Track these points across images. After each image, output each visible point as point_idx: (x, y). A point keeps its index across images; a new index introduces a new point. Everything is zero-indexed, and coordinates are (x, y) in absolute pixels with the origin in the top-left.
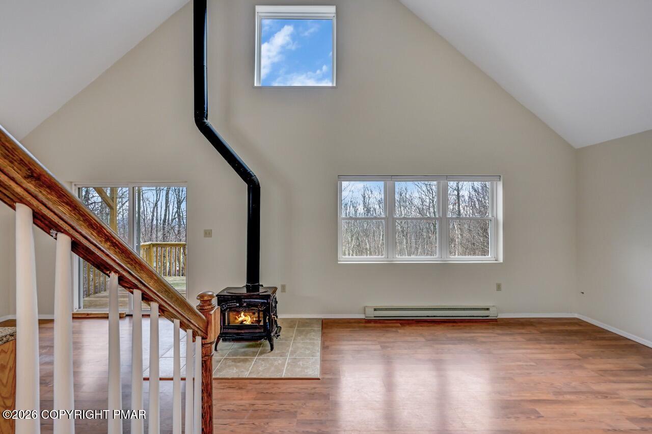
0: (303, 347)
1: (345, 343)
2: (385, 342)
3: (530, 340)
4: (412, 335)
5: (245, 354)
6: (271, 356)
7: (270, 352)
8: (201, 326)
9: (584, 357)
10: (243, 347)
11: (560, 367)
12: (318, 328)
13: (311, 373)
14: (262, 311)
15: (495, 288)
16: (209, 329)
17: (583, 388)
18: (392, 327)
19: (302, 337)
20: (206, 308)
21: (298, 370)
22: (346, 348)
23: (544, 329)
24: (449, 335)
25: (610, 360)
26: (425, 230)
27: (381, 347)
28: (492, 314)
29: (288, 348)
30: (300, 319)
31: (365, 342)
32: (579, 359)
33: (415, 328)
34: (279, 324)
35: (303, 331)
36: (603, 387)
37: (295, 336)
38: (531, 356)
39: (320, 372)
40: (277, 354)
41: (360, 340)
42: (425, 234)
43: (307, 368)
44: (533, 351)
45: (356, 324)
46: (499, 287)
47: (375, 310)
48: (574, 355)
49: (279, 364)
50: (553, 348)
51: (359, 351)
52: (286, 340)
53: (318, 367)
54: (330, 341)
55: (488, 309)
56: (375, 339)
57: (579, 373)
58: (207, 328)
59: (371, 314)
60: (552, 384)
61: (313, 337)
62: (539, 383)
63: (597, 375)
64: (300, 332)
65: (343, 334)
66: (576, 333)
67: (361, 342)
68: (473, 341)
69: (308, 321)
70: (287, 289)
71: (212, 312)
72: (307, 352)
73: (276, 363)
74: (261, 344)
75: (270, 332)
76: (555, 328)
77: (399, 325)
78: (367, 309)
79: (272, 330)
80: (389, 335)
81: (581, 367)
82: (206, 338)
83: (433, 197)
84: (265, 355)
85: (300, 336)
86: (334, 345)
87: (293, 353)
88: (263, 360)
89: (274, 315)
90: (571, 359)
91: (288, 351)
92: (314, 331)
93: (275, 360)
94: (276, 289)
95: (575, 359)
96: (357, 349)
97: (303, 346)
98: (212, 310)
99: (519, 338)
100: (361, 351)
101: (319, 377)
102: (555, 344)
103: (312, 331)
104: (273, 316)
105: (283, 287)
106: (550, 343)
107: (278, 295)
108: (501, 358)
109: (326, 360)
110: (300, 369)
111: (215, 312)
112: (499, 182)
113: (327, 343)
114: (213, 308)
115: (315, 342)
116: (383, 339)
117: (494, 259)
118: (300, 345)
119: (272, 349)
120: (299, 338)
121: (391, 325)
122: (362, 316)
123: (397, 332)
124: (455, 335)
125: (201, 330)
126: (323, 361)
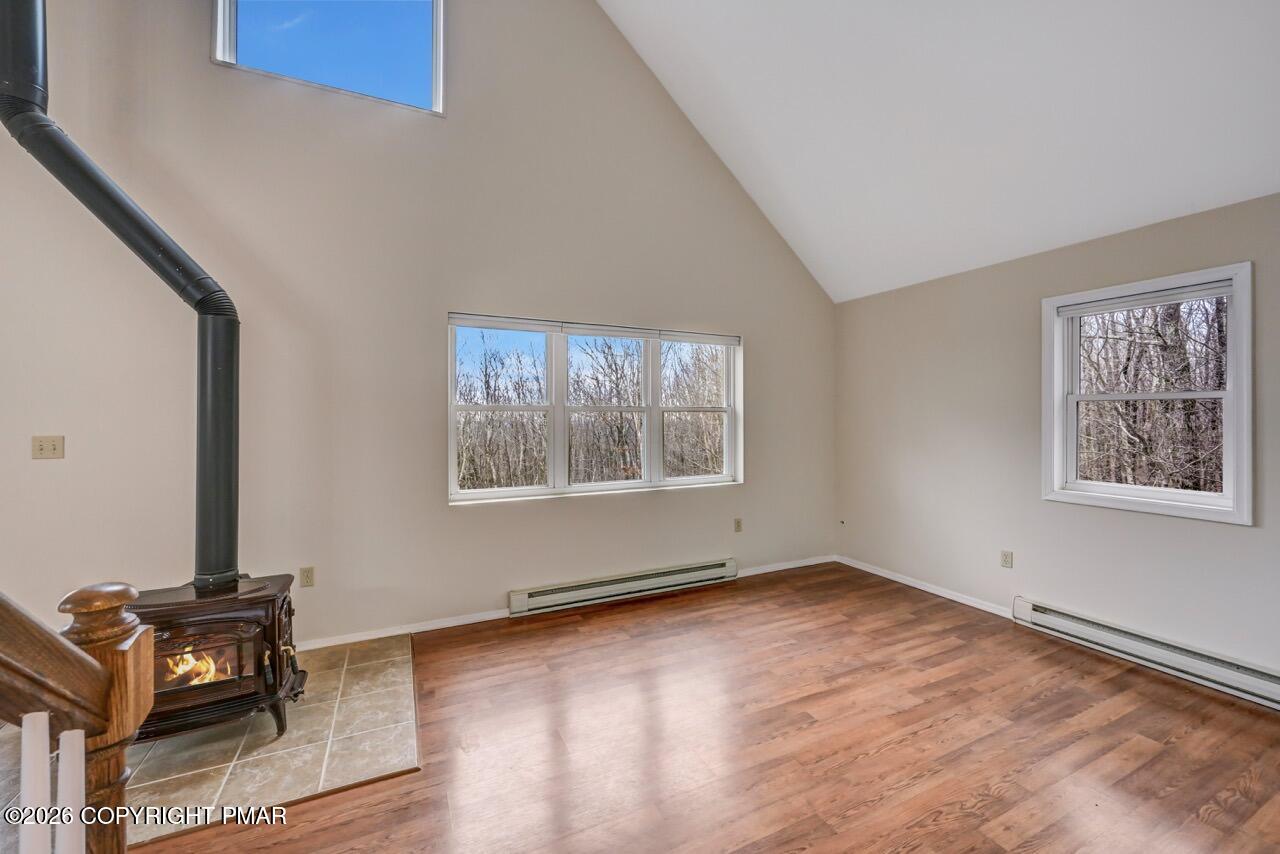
0: (369, 708)
1: (469, 676)
2: (554, 657)
3: (784, 605)
4: (605, 632)
5: (195, 763)
6: (279, 750)
7: (276, 739)
8: (87, 692)
9: (852, 617)
10: (187, 748)
11: (827, 638)
12: (404, 656)
13: (396, 761)
14: (249, 640)
15: (733, 527)
16: (115, 699)
17: (857, 663)
18: (567, 624)
19: (365, 684)
20: (101, 634)
21: (360, 763)
22: (475, 685)
23: (800, 584)
24: (668, 621)
25: (881, 615)
26: (603, 440)
27: (549, 667)
28: (727, 573)
29: (327, 719)
30: (355, 644)
31: (516, 665)
32: (847, 622)
33: (609, 617)
34: (300, 666)
35: (366, 670)
36: (876, 656)
37: (345, 685)
38: (791, 629)
39: (419, 753)
40: (300, 738)
41: (503, 664)
42: (603, 446)
43: (384, 753)
44: (791, 621)
45: (491, 633)
46: (738, 525)
47: (531, 595)
48: (839, 617)
49: (305, 762)
50: (814, 612)
51: (504, 686)
52: (321, 701)
53: (413, 742)
54: (436, 678)
55: (723, 565)
56: (536, 653)
57: (850, 641)
58: (107, 696)
59: (522, 605)
60: (821, 667)
61: (393, 679)
62: (805, 670)
63: (869, 639)
64: (357, 674)
65: (465, 658)
66: (836, 584)
67: (506, 667)
68: (706, 622)
69: (376, 645)
70: (317, 577)
71: (127, 645)
72: (381, 716)
73: (297, 763)
74: (245, 727)
75: (272, 690)
76: (811, 581)
77: (579, 618)
78: (513, 598)
79: (281, 682)
80: (561, 641)
81: (851, 633)
82: (104, 731)
83: (617, 379)
84: (261, 750)
85: (358, 684)
86: (447, 685)
87: (341, 727)
88: (257, 764)
89: (285, 644)
90: (838, 623)
91: (328, 726)
92: (394, 664)
93: (293, 756)
94: (289, 579)
95: (842, 622)
96: (500, 683)
97: (368, 704)
98: (126, 639)
99: (770, 605)
100: (508, 684)
101: (416, 765)
102: (817, 604)
103: (389, 665)
104: (283, 648)
105: (308, 575)
106: (810, 605)
107: (295, 593)
108: (750, 642)
109: (429, 724)
110: (366, 760)
111: (137, 643)
112: (738, 348)
113: (427, 686)
114: (127, 633)
115: (400, 688)
116: (550, 652)
117: (731, 479)
118: (357, 704)
119: (281, 729)
120: (357, 688)
121: (565, 620)
122: (504, 613)
123: (577, 631)
124: (678, 618)
125: (84, 708)
126: (423, 725)
